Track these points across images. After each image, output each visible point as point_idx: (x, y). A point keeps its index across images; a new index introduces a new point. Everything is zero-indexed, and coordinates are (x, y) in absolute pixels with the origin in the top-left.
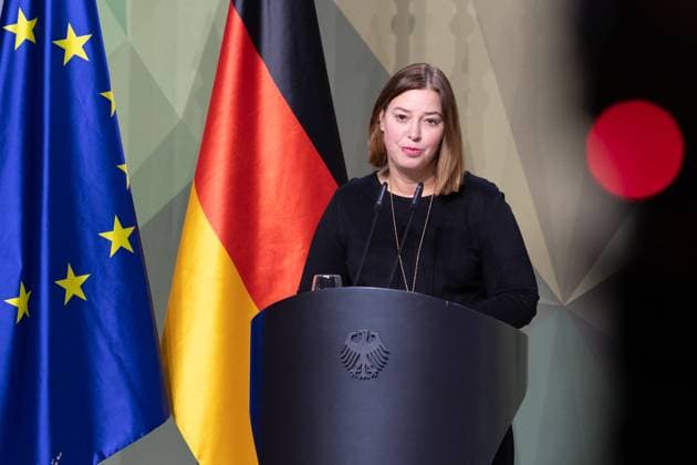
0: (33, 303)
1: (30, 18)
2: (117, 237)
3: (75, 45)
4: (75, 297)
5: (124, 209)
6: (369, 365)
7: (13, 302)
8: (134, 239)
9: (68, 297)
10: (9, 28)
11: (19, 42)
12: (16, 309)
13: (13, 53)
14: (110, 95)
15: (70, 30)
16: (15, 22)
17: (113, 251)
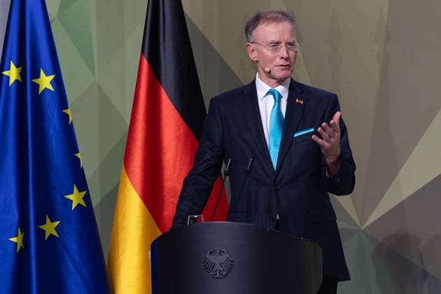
0: (26, 240)
1: (17, 66)
2: (75, 198)
3: (45, 82)
4: (51, 236)
5: (79, 180)
6: (221, 270)
7: (14, 240)
8: (87, 198)
9: (47, 236)
10: (5, 73)
11: (12, 81)
12: (16, 244)
13: (8, 88)
14: (68, 112)
15: (42, 73)
16: (9, 69)
17: (74, 206)
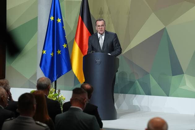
0: (54, 54)
1: (53, 17)
2: (65, 46)
3: (59, 20)
5: (66, 42)
7: (51, 54)
8: (67, 46)
9: (58, 54)
11: (52, 20)
13: (51, 22)
14: (64, 27)
15: (58, 19)
16: (51, 17)
17: (64, 48)
